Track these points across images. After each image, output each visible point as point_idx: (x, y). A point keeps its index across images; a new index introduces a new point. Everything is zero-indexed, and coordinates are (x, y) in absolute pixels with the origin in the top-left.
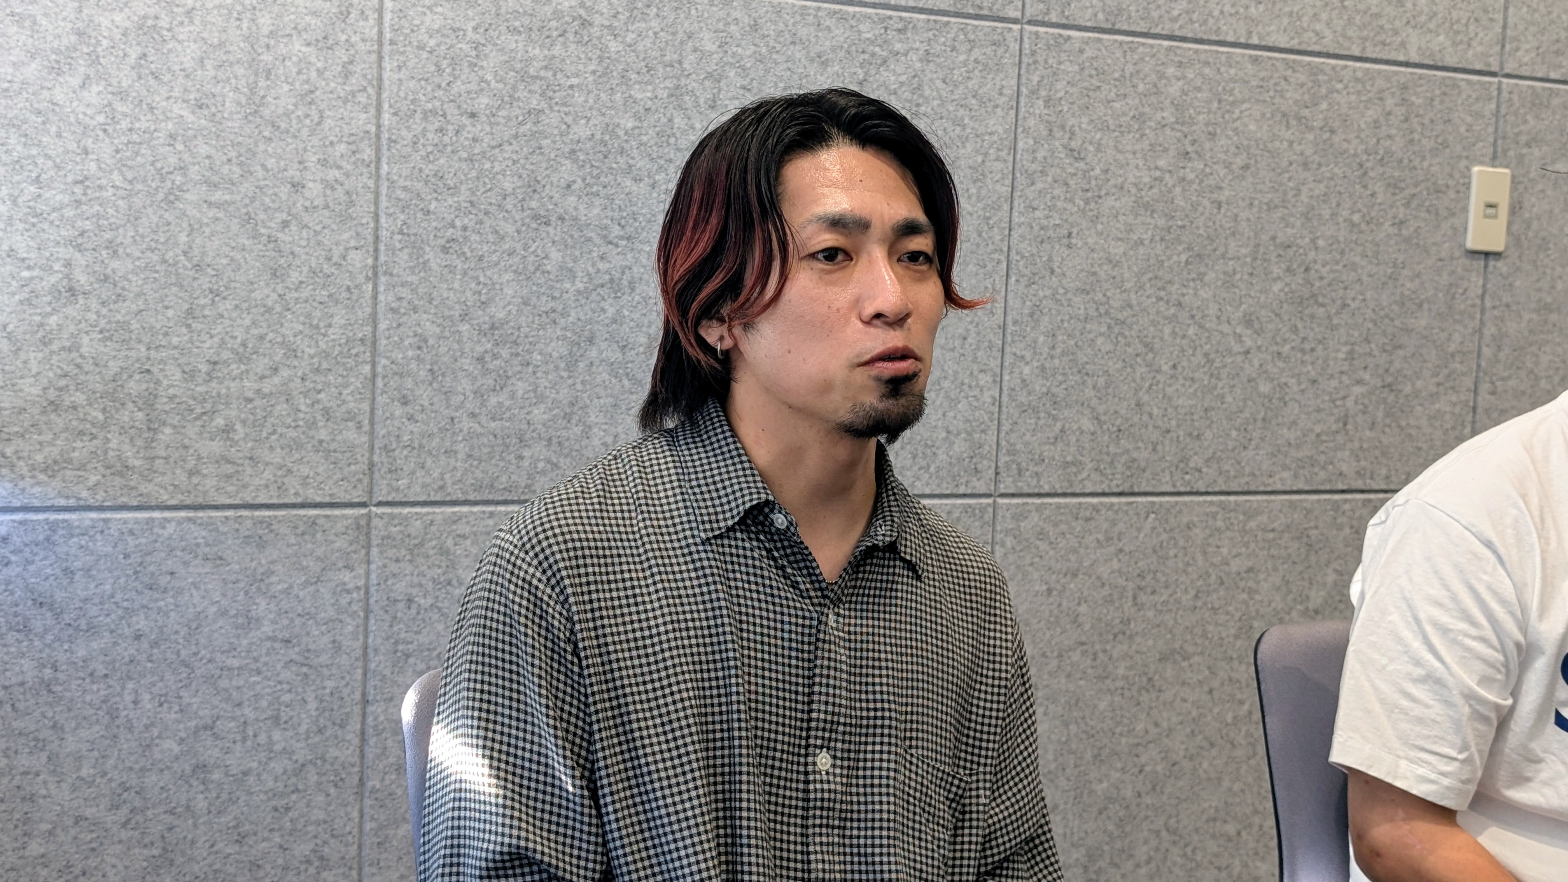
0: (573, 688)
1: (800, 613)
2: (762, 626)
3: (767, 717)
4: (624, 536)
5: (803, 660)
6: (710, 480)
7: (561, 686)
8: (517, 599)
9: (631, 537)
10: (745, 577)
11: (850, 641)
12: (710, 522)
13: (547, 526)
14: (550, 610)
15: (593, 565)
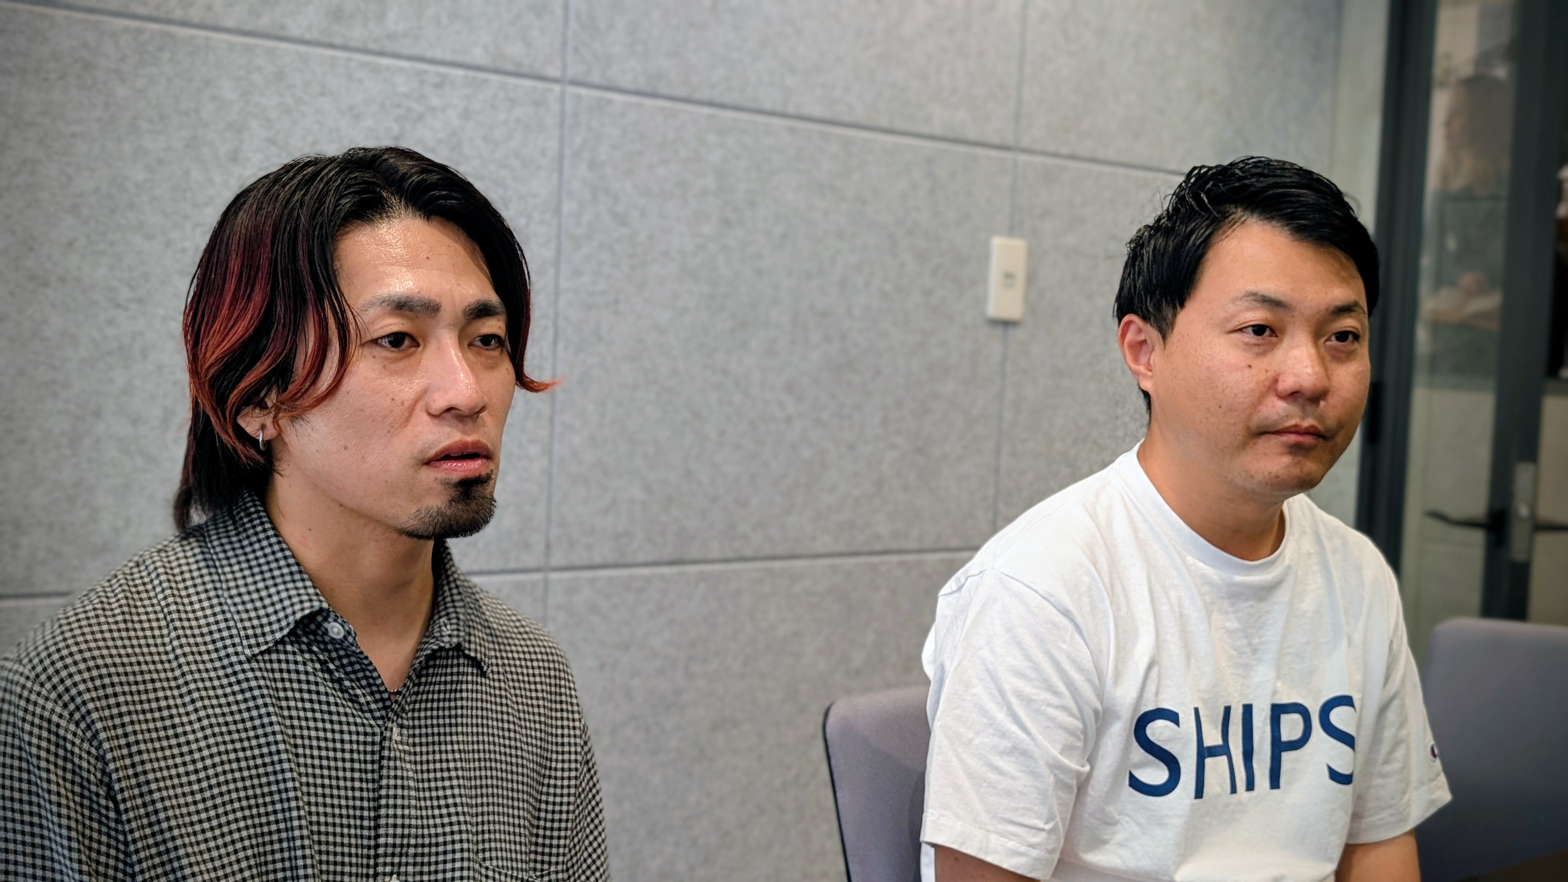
0: (109, 836)
1: (361, 729)
2: (319, 748)
3: (331, 848)
4: (156, 658)
5: (367, 781)
6: (252, 588)
7: (95, 835)
8: (35, 741)
9: (164, 658)
10: (298, 695)
11: (415, 754)
12: (256, 636)
13: (65, 652)
14: (77, 750)
15: (124, 693)
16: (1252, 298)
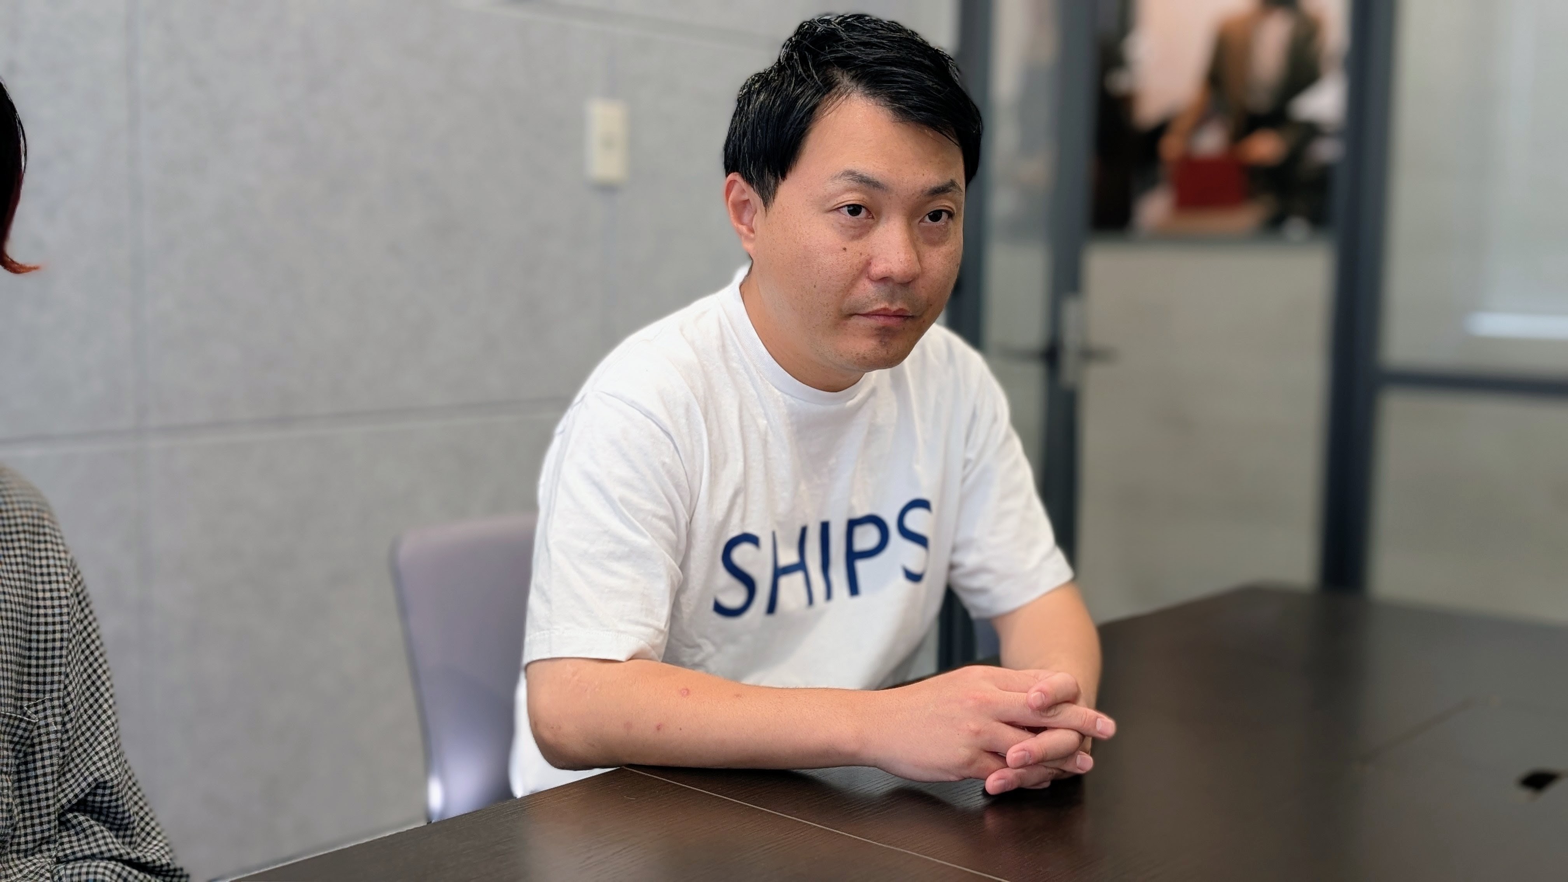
16: (851, 177)
